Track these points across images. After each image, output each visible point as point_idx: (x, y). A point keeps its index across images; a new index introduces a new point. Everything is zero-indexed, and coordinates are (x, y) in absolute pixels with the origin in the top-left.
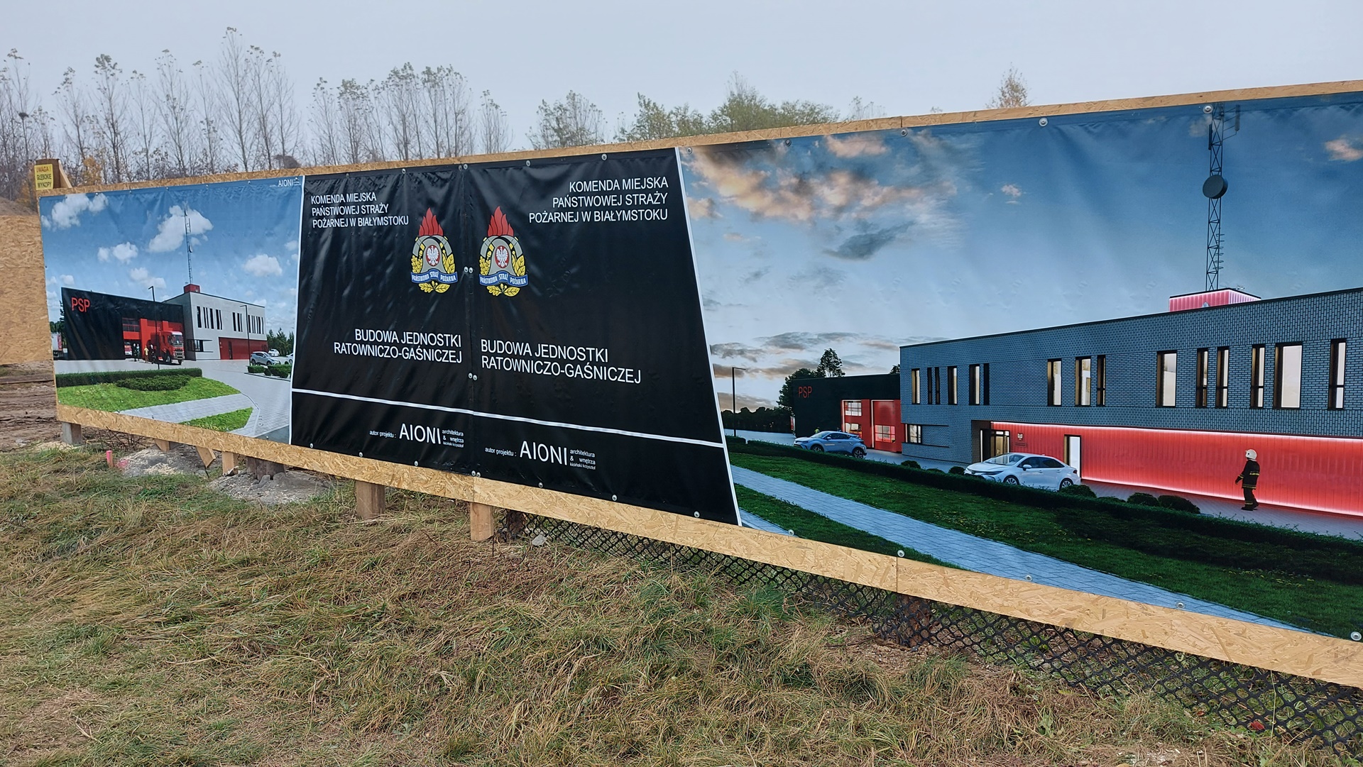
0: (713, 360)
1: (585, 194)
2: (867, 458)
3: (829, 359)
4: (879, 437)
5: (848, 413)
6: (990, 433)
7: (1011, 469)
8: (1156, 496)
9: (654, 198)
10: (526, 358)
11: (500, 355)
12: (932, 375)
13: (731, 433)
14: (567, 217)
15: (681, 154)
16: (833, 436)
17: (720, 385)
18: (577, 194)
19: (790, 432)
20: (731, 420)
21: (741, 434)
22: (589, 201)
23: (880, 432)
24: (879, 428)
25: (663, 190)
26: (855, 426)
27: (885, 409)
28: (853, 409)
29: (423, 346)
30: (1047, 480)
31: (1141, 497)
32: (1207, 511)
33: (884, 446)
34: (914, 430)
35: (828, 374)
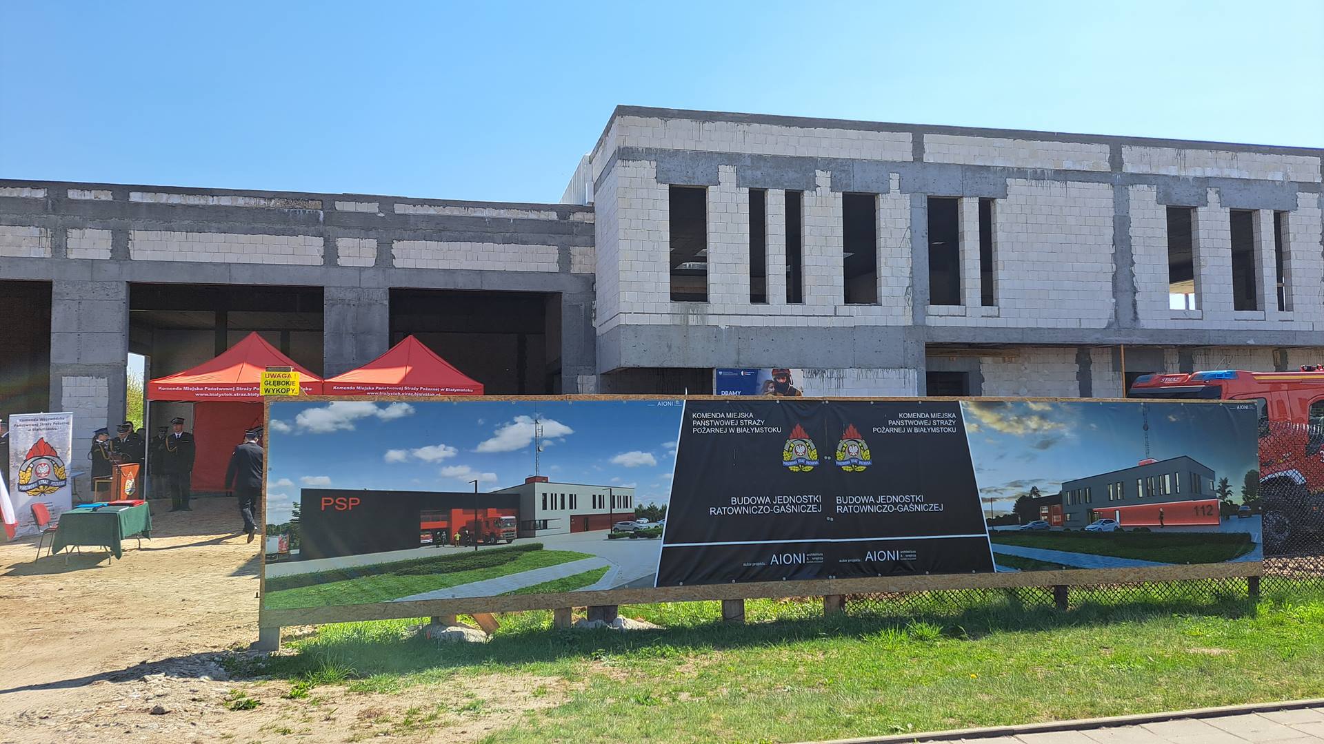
0: (981, 495)
1: (909, 419)
2: (1051, 530)
3: (1034, 491)
4: (1055, 520)
5: (1043, 512)
6: (1093, 513)
7: (1100, 526)
8: (1140, 528)
9: (949, 422)
10: (871, 504)
11: (850, 504)
12: (1073, 493)
13: (991, 528)
14: (898, 430)
15: (962, 404)
16: (1037, 523)
17: (985, 507)
18: (904, 419)
19: (1018, 524)
20: (990, 522)
21: (995, 528)
22: (911, 423)
23: (1055, 519)
24: (1055, 517)
25: (953, 419)
26: (1046, 517)
27: (1057, 508)
28: (1045, 510)
29: (792, 504)
30: (1109, 528)
31: (1136, 529)
32: (1153, 530)
33: (1057, 524)
34: (1068, 515)
35: (1034, 497)
